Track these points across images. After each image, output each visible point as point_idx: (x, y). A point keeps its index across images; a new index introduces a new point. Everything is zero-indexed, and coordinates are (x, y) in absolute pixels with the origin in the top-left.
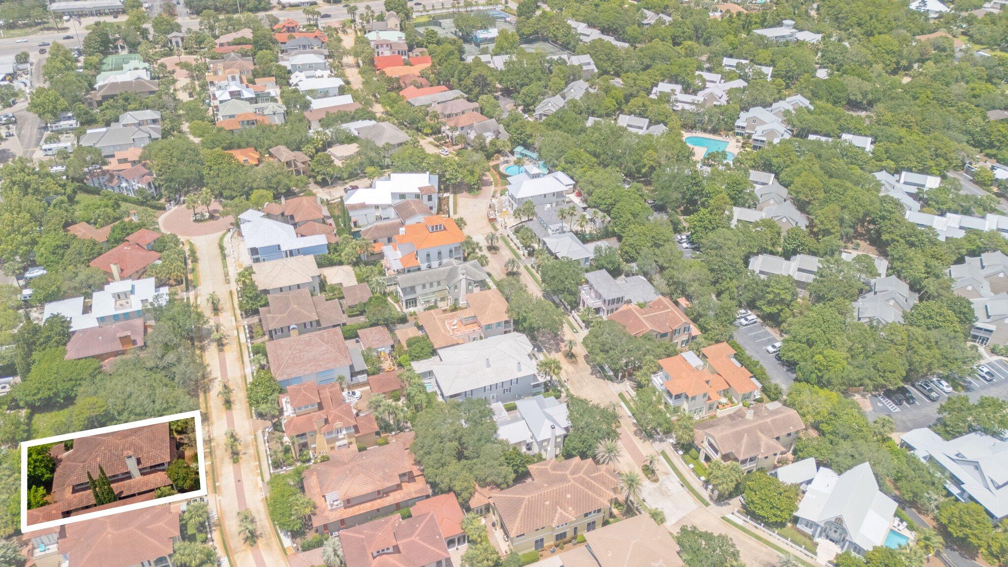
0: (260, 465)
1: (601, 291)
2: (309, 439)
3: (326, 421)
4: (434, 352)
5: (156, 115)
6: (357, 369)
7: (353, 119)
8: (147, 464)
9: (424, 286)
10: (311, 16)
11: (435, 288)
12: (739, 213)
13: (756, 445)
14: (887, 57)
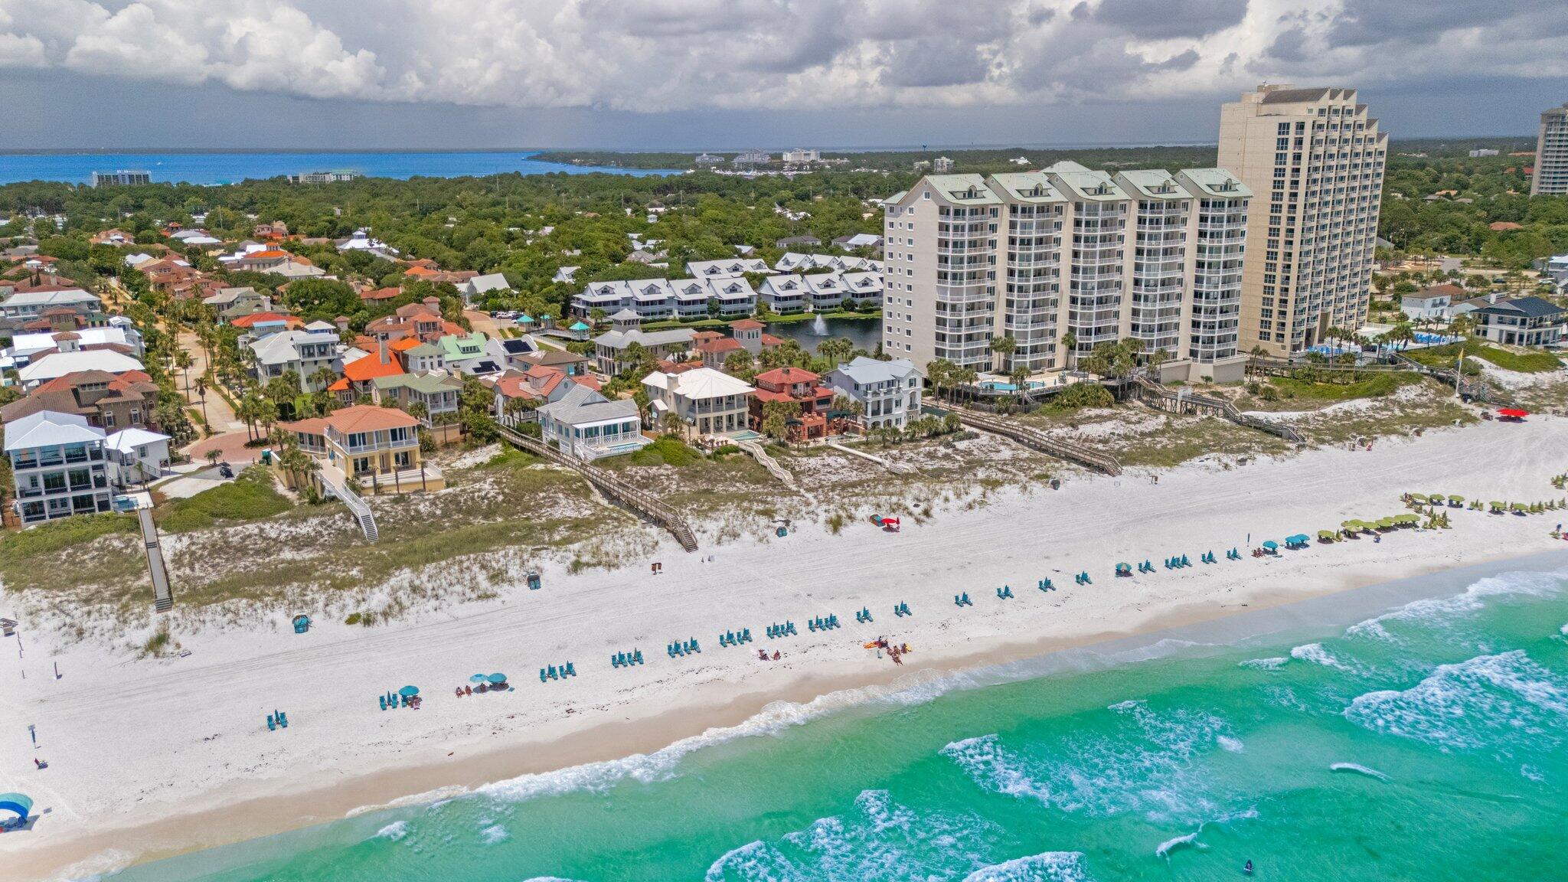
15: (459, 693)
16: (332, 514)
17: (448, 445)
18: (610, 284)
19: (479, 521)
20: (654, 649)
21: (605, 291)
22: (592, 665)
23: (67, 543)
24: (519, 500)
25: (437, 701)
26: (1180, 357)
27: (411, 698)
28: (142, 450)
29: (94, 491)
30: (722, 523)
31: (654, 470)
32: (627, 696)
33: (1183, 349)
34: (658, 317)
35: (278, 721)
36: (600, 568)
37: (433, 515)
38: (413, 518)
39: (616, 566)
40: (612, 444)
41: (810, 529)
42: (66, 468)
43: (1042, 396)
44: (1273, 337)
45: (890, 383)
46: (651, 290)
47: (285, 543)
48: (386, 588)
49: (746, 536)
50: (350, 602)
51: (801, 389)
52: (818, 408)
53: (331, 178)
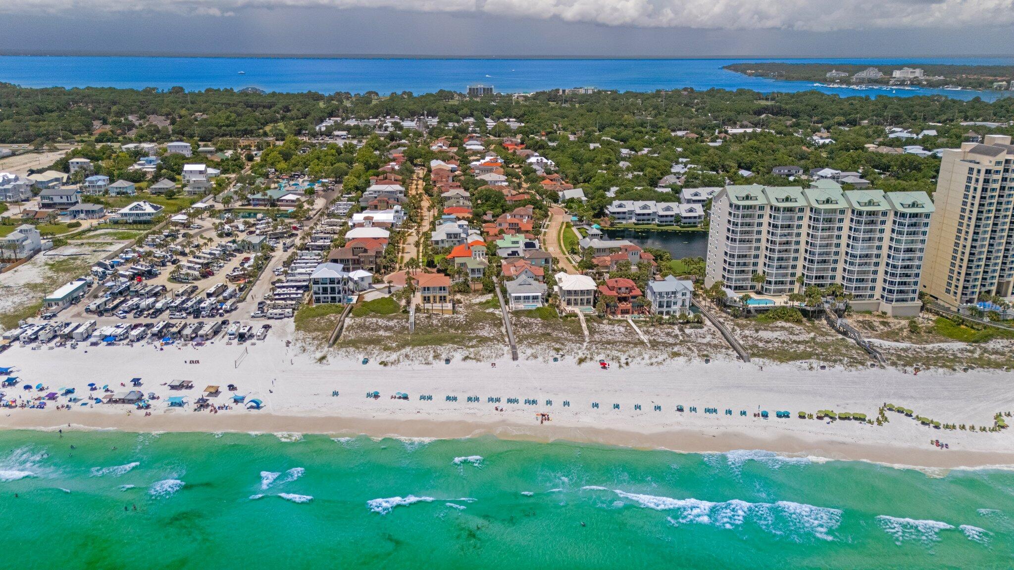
15: (392, 397)
16: (402, 319)
17: (475, 291)
18: (624, 202)
19: (452, 331)
20: (462, 397)
21: (620, 206)
22: (439, 398)
23: (318, 315)
24: (471, 324)
25: (384, 399)
26: (875, 298)
27: (376, 396)
28: (362, 279)
29: (337, 295)
30: (534, 351)
31: (532, 320)
32: (440, 412)
33: (878, 293)
34: (646, 222)
35: (335, 394)
36: (474, 361)
37: (437, 325)
38: (430, 326)
39: (480, 361)
40: (526, 304)
41: (570, 360)
42: (329, 286)
43: (761, 310)
44: (952, 293)
45: (673, 293)
46: (645, 207)
47: (383, 328)
48: (398, 353)
49: (540, 359)
50: (385, 356)
51: (623, 290)
52: (632, 300)
53: (582, 91)
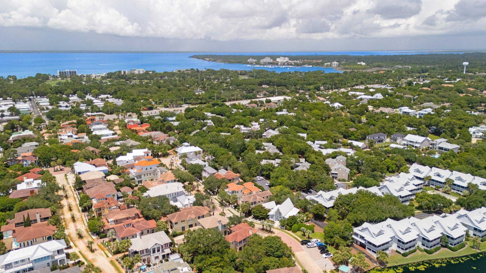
0: (84, 222)
1: (209, 171)
2: (102, 211)
3: (109, 204)
4: (148, 190)
5: (37, 144)
6: (119, 196)
7: (118, 141)
8: (43, 217)
9: (145, 175)
10: (101, 117)
11: (149, 176)
12: (257, 152)
13: (256, 199)
14: (317, 117)
53: (136, 72)
